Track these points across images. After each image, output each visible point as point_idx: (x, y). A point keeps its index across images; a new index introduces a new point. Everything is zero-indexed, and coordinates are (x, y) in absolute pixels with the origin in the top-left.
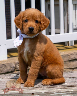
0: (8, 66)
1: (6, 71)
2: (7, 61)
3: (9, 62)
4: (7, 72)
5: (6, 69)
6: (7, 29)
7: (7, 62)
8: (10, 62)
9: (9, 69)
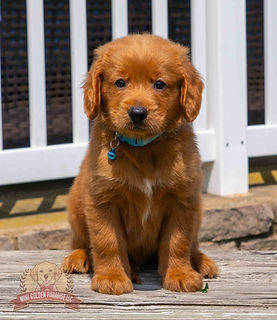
0: (251, 214)
1: (243, 232)
2: (249, 198)
3: (252, 203)
4: (245, 235)
5: (243, 224)
6: (249, 90)
7: (246, 201)
8: (256, 201)
9: (252, 224)
